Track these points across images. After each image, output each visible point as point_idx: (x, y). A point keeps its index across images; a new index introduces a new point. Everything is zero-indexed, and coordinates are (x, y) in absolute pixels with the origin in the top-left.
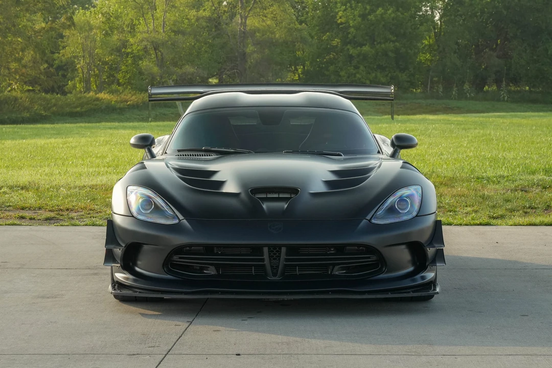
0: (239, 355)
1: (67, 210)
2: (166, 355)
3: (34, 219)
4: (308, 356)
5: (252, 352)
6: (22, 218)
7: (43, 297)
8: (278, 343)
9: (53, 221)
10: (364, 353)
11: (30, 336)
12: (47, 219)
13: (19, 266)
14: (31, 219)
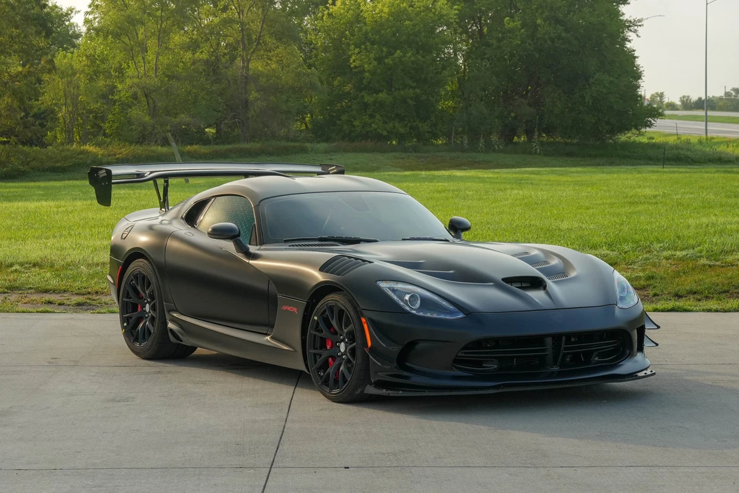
0: (348, 468)
1: (97, 293)
2: (271, 468)
3: (63, 304)
4: (421, 469)
5: (361, 465)
6: (50, 303)
7: (113, 400)
8: (384, 454)
9: (85, 307)
10: (478, 465)
11: (117, 447)
12: (79, 304)
13: (72, 364)
14: (60, 304)
